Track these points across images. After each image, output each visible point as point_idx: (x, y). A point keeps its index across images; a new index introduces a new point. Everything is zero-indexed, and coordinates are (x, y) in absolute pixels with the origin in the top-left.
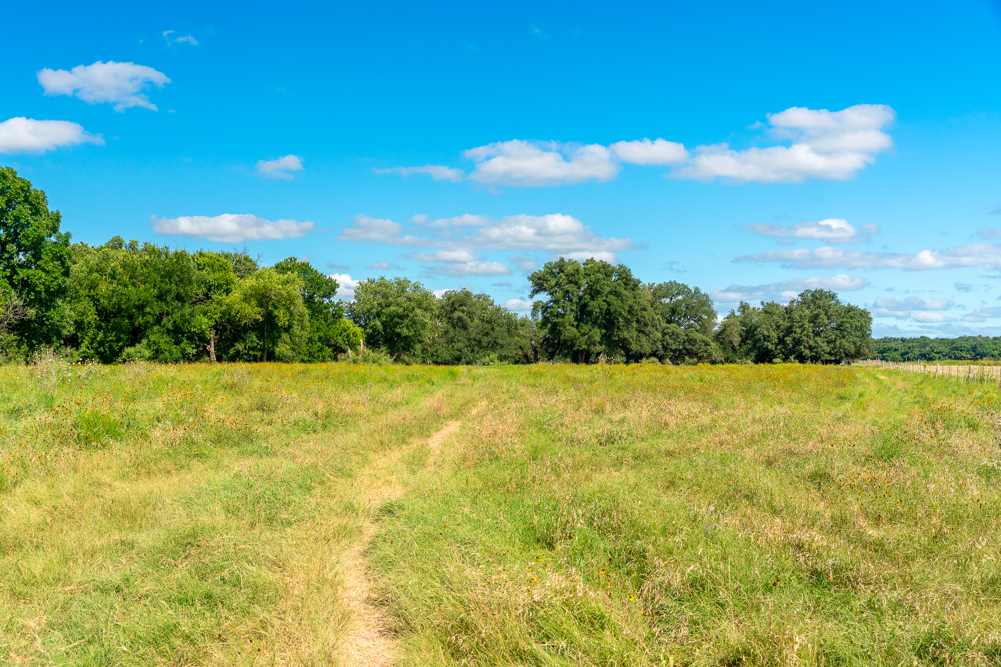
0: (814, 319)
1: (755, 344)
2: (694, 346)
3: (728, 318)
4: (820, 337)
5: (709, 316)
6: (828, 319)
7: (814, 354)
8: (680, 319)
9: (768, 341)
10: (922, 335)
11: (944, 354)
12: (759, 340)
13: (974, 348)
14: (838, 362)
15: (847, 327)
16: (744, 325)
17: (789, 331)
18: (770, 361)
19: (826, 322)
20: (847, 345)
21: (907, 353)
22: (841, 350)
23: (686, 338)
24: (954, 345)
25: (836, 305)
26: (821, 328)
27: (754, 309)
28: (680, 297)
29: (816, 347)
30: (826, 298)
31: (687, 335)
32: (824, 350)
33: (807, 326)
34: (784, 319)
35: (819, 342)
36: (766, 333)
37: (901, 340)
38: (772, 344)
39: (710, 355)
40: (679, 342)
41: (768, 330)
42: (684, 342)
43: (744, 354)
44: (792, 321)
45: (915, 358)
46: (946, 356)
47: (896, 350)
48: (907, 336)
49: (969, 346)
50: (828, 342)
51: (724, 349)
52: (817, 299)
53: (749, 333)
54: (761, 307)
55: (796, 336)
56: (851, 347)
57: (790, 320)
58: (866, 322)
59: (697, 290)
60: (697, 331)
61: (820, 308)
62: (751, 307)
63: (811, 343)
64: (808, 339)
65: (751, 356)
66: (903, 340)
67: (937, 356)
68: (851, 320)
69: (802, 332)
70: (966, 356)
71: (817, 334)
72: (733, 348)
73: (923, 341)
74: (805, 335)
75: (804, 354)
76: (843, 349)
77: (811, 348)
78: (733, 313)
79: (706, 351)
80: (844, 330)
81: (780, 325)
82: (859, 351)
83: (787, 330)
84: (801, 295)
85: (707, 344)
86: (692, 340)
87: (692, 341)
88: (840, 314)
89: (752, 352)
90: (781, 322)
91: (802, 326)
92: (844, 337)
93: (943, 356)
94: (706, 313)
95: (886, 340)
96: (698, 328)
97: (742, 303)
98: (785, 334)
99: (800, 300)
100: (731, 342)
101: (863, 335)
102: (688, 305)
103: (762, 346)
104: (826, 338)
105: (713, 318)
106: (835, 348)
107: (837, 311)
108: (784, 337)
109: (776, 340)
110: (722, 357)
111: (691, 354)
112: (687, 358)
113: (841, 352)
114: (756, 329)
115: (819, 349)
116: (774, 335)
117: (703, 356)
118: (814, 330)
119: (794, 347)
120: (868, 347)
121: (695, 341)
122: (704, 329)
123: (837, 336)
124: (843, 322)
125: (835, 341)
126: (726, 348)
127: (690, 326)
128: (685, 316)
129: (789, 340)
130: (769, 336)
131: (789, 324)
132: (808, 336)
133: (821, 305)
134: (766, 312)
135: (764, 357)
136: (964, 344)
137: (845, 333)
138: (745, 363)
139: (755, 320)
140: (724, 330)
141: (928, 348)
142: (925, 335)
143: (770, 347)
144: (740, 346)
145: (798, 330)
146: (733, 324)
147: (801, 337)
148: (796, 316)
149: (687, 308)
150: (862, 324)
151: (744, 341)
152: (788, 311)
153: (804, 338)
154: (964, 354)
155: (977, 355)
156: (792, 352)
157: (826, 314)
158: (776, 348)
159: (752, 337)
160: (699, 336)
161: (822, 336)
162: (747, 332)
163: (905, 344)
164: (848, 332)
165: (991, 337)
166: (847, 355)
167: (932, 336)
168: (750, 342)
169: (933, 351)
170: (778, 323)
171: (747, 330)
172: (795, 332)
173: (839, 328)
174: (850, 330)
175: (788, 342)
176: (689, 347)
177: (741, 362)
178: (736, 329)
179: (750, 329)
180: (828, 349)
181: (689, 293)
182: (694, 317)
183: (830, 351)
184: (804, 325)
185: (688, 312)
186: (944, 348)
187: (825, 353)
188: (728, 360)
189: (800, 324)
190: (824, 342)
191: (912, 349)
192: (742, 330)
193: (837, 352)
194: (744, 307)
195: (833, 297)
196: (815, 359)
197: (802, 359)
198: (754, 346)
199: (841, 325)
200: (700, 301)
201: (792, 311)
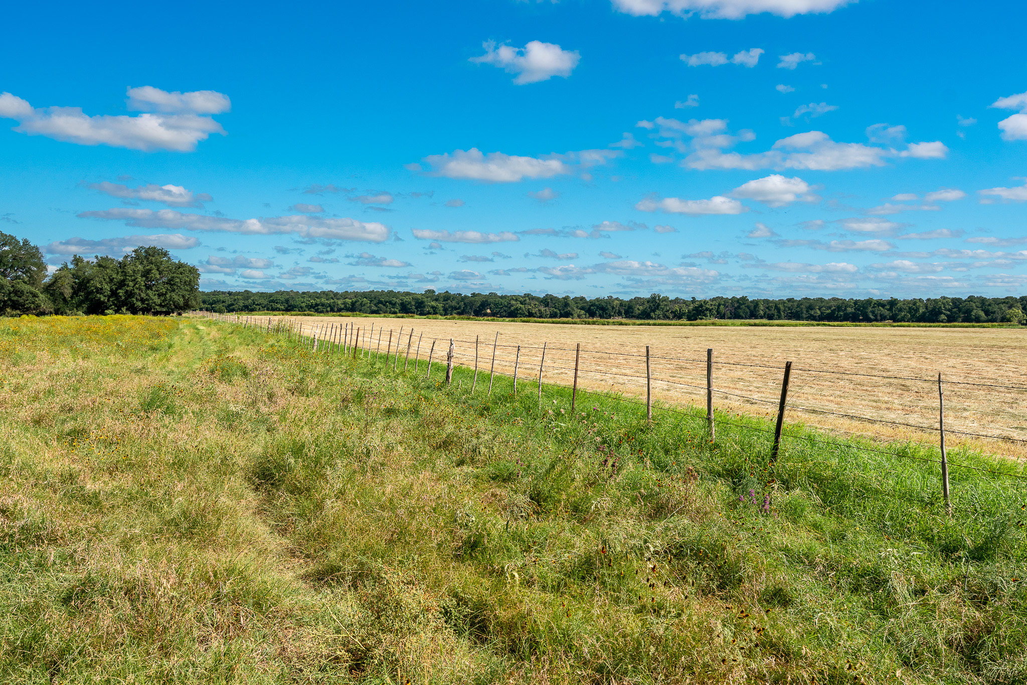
0: (146, 274)
1: (87, 297)
2: (20, 297)
3: (60, 270)
4: (152, 290)
5: (38, 268)
6: (160, 274)
7: (145, 306)
8: (5, 270)
9: (101, 293)
10: (246, 289)
11: (263, 305)
12: (92, 292)
13: (287, 301)
14: (167, 313)
15: (177, 282)
16: (78, 277)
17: (122, 284)
18: (103, 314)
19: (158, 276)
20: (176, 297)
21: (233, 305)
22: (171, 303)
23: (12, 289)
24: (272, 298)
25: (167, 261)
26: (153, 283)
27: (88, 262)
28: (7, 248)
29: (147, 300)
30: (159, 255)
31: (13, 286)
32: (155, 303)
33: (140, 280)
34: (118, 273)
35: (151, 294)
36: (99, 286)
37: (228, 293)
38: (105, 296)
39: (38, 306)
40: (3, 293)
41: (101, 282)
42: (10, 293)
43: (75, 306)
44: (126, 275)
45: (239, 309)
46: (265, 307)
47: (223, 302)
48: (233, 290)
49: (283, 299)
50: (159, 295)
51: (54, 301)
52: (149, 255)
53: (82, 285)
54: (95, 261)
55: (128, 289)
56: (181, 300)
57: (123, 274)
58: (194, 277)
59: (26, 242)
60: (25, 283)
61: (152, 264)
62: (85, 260)
63: (143, 295)
64: (140, 292)
65: (83, 307)
66: (230, 293)
67: (258, 307)
68: (181, 276)
69: (135, 285)
70: (281, 307)
71: (148, 287)
72: (64, 300)
73: (247, 294)
74: (137, 288)
75: (136, 306)
76: (173, 301)
77: (142, 300)
78: (66, 266)
79: (33, 303)
80: (174, 284)
81: (114, 278)
82: (187, 303)
83: (119, 283)
84: (135, 251)
85: (35, 296)
86: (19, 291)
87: (17, 292)
88: (170, 270)
89: (84, 303)
90: (114, 276)
91: (134, 280)
92: (174, 290)
93: (262, 307)
94: (35, 264)
95: (215, 293)
96: (26, 279)
97: (75, 256)
98: (118, 286)
99: (133, 255)
100: (62, 294)
101: (191, 289)
102: (16, 256)
103: (94, 298)
104: (157, 291)
105: (42, 271)
106: (165, 300)
107: (168, 267)
108: (117, 289)
109: (109, 292)
110: (50, 308)
111: (16, 306)
112: (9, 310)
113: (171, 304)
114: (88, 282)
115: (151, 301)
116: (107, 287)
117: (30, 307)
118: (146, 284)
119: (126, 299)
120: (195, 300)
121: (22, 293)
122: (32, 281)
123: (168, 289)
124: (173, 277)
125: (165, 294)
126: (56, 300)
127: (18, 277)
128: (12, 267)
129: (121, 292)
130: (101, 289)
131: (122, 278)
132: (140, 289)
133: (154, 261)
134: (100, 266)
135: (97, 308)
136: (279, 297)
137: (175, 287)
138: (76, 315)
139: (88, 272)
140: (54, 282)
141: (250, 301)
142: (249, 289)
143: (102, 299)
144: (72, 297)
145: (131, 284)
146: (65, 276)
147: (133, 290)
148: (129, 271)
149: (14, 259)
150: (191, 279)
151: (75, 293)
152: (122, 265)
153: (137, 291)
154: (279, 306)
155: (289, 306)
156: (124, 304)
157: (158, 270)
158: (108, 300)
159: (85, 289)
160: (26, 288)
161: (154, 289)
162: (80, 284)
163: (232, 297)
164: (177, 286)
165: (300, 292)
166: (176, 307)
167: (254, 291)
168: (82, 294)
169: (254, 303)
170: (111, 276)
171: (80, 283)
172: (128, 286)
173: (170, 282)
174: (179, 285)
175: (121, 294)
176: (16, 298)
177: (72, 313)
178: (67, 281)
179: (83, 282)
180: (158, 301)
181: (17, 244)
182: (22, 268)
183: (161, 303)
184: (136, 278)
185: (15, 263)
186: (263, 301)
187: (156, 305)
188: (57, 312)
189: (133, 278)
190: (155, 295)
191: (237, 301)
192: (75, 282)
193: (167, 304)
194: (77, 260)
195: (165, 254)
196: (146, 310)
197: (134, 311)
198: (86, 299)
199: (172, 280)
200: (29, 253)
201: (125, 266)
